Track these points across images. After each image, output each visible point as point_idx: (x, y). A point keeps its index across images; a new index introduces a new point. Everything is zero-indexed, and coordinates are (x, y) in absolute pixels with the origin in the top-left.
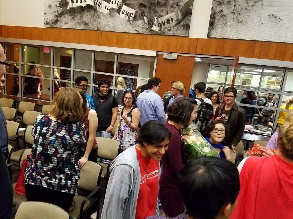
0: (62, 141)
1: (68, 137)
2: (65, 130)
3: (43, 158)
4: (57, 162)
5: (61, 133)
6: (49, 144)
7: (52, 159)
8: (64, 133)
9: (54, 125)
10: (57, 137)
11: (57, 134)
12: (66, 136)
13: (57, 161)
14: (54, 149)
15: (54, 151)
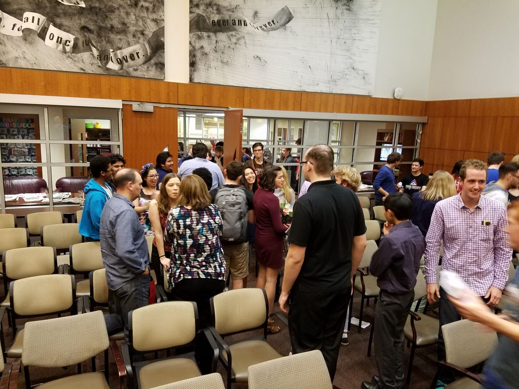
0: (209, 227)
1: (211, 221)
2: (207, 215)
3: (195, 250)
4: (210, 250)
5: (204, 219)
6: (198, 233)
7: (204, 247)
8: (208, 219)
9: (196, 214)
10: (203, 224)
11: (202, 222)
12: (210, 221)
13: (209, 248)
14: (205, 237)
15: (205, 240)
